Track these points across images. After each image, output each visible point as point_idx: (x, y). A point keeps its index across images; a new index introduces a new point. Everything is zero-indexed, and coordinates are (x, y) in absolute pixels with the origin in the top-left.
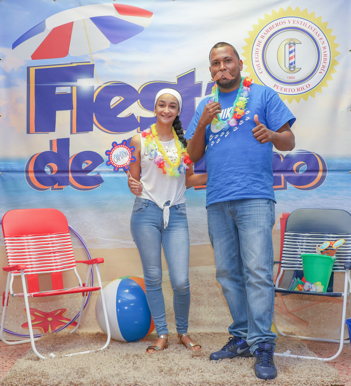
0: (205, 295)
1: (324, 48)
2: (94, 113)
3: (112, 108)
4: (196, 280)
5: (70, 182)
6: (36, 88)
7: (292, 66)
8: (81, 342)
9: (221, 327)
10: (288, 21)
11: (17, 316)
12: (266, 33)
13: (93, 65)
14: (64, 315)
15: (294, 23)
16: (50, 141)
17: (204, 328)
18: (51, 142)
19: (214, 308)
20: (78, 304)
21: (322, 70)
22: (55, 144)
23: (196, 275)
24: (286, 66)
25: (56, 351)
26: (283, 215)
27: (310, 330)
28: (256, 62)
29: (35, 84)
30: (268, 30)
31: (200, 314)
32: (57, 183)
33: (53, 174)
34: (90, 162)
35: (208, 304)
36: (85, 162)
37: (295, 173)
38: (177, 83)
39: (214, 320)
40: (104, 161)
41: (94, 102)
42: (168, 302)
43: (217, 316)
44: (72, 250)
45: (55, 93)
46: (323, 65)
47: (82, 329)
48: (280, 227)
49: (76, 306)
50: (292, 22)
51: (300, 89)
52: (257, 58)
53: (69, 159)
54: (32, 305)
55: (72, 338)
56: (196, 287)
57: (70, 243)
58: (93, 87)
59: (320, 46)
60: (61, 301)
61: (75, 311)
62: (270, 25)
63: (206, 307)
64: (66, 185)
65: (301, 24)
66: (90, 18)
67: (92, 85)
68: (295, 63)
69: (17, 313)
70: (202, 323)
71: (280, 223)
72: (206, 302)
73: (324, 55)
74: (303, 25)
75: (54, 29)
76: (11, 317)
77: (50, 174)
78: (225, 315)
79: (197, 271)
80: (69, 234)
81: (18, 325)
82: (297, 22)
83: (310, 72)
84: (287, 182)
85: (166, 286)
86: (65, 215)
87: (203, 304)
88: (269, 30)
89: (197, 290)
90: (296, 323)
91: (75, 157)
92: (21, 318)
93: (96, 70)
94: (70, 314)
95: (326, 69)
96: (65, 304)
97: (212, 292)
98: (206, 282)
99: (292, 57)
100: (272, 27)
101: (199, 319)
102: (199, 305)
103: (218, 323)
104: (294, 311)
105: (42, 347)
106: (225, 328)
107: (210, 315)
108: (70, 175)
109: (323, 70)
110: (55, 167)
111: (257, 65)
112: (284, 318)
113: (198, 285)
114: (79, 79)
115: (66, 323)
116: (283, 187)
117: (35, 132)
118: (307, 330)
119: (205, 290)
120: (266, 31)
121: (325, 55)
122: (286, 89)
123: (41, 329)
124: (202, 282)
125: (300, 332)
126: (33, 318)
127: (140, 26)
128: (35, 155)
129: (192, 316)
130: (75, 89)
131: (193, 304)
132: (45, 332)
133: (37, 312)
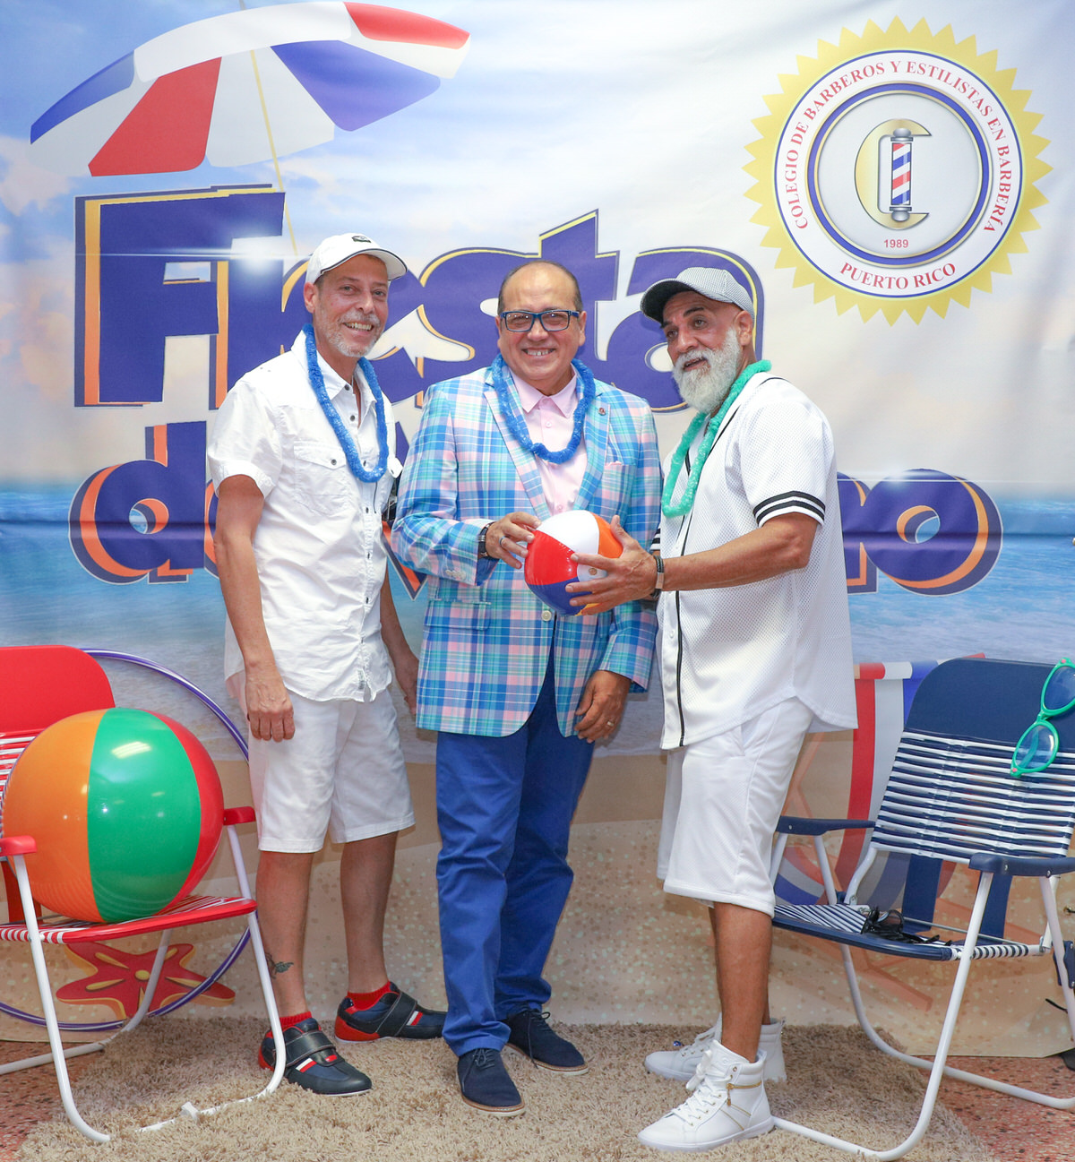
0: (616, 911)
1: (1004, 150)
4: (590, 864)
5: (207, 556)
6: (105, 262)
7: (901, 205)
9: (666, 1007)
10: (893, 63)
13: (281, 196)
14: (188, 964)
15: (909, 71)
16: (146, 428)
17: (613, 1010)
18: (150, 431)
19: (644, 951)
20: (227, 932)
21: (993, 221)
22: (161, 440)
23: (589, 849)
24: (881, 207)
26: (862, 672)
27: (937, 1023)
28: (791, 193)
29: (101, 252)
30: (826, 91)
31: (603, 967)
32: (168, 561)
33: (155, 531)
35: (627, 936)
37: (903, 541)
39: (645, 985)
41: (283, 311)
43: (653, 974)
45: (162, 280)
46: (997, 206)
47: (241, 1007)
49: (223, 937)
50: (903, 67)
51: (924, 281)
52: (792, 180)
53: (203, 486)
56: (590, 884)
58: (281, 264)
59: (992, 147)
61: (219, 951)
62: (835, 77)
63: (618, 946)
64: (195, 567)
65: (931, 75)
66: (272, 47)
67: (278, 258)
68: (909, 198)
70: (605, 994)
72: (619, 932)
73: (1002, 172)
74: (939, 78)
75: (160, 79)
76: (25, 965)
77: (145, 532)
78: (678, 973)
79: (593, 838)
82: (920, 67)
83: (956, 228)
84: (878, 570)
87: (611, 936)
88: (831, 92)
89: (592, 895)
90: (895, 1000)
92: (54, 971)
93: (291, 212)
94: (205, 961)
95: (1006, 218)
97: (639, 903)
98: (620, 871)
99: (901, 177)
100: (841, 84)
101: (597, 983)
102: (599, 938)
103: (657, 997)
104: (887, 965)
106: (677, 1011)
107: (630, 970)
109: (999, 221)
110: (161, 510)
111: (790, 203)
113: (596, 878)
114: (237, 237)
115: (190, 988)
116: (865, 583)
117: (99, 403)
118: (928, 1023)
119: (616, 896)
120: (822, 94)
121: (1006, 174)
123: (116, 1003)
124: (608, 872)
125: (905, 1026)
126: (91, 971)
127: (426, 73)
128: (100, 471)
129: (577, 973)
130: (223, 269)
131: (580, 935)
132: (127, 1014)
133: (105, 953)
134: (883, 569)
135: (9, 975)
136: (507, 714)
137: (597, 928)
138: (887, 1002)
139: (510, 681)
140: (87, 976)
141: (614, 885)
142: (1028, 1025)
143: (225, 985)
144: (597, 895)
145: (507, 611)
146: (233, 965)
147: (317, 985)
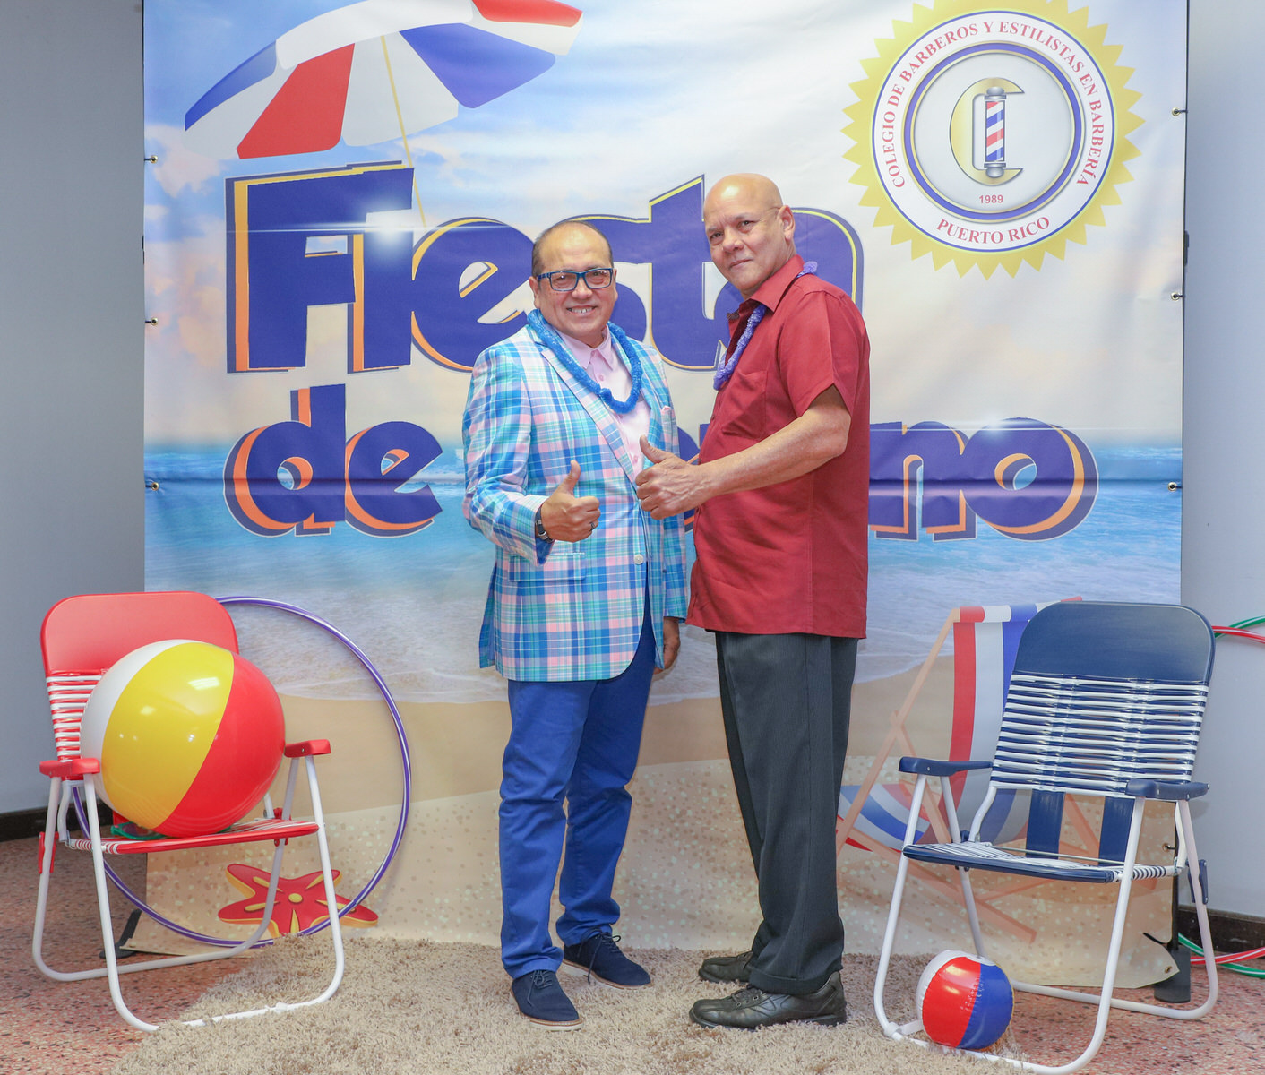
0: (730, 843)
2: (413, 313)
3: (463, 295)
4: (706, 799)
5: (348, 511)
6: (253, 240)
7: (996, 162)
10: (986, 23)
11: (207, 887)
12: (918, 63)
13: (409, 172)
15: (1001, 31)
16: (292, 392)
17: (728, 937)
18: (294, 394)
20: (370, 859)
21: (1085, 174)
22: (305, 403)
23: (704, 785)
24: (976, 164)
26: (963, 615)
27: (1041, 955)
28: (889, 153)
29: (250, 229)
30: (922, 53)
31: (718, 897)
32: (313, 515)
33: (301, 487)
34: (402, 455)
35: (741, 867)
36: (389, 452)
37: (1000, 487)
38: (650, 221)
40: (442, 452)
41: (413, 279)
45: (304, 254)
46: (1089, 160)
47: (384, 929)
48: (953, 650)
49: (366, 863)
50: (995, 27)
51: (1019, 234)
52: (891, 140)
53: (343, 444)
54: (248, 855)
56: (705, 818)
58: (411, 235)
59: (1084, 102)
61: (363, 877)
62: (930, 39)
63: (733, 877)
64: (337, 520)
65: (1023, 34)
66: (400, 32)
67: (409, 230)
68: (1002, 155)
69: (207, 878)
70: (720, 923)
71: (953, 637)
72: (734, 864)
73: (1094, 126)
74: (1031, 37)
75: (300, 66)
76: (191, 887)
77: (291, 488)
79: (708, 774)
81: (210, 912)
82: (1013, 26)
83: (1049, 183)
84: (977, 516)
87: (726, 868)
88: (926, 54)
90: (1000, 932)
91: (361, 440)
92: (218, 892)
93: (420, 185)
94: (349, 886)
95: (1098, 171)
96: (336, 857)
99: (995, 134)
100: (935, 46)
101: (713, 912)
102: (715, 870)
104: (991, 898)
108: (348, 491)
109: (1092, 174)
110: (306, 469)
111: (887, 163)
112: (963, 915)
113: (710, 812)
114: (371, 212)
116: (964, 530)
117: (249, 369)
118: (1031, 955)
119: (730, 830)
121: (1098, 128)
122: (975, 234)
124: (722, 806)
125: (1009, 957)
126: (251, 893)
127: (542, 51)
128: (250, 433)
129: (693, 902)
130: (358, 242)
131: (697, 866)
132: (280, 932)
133: (261, 877)
134: (981, 516)
135: (177, 896)
136: (613, 656)
137: (713, 860)
138: (992, 934)
139: (612, 625)
140: (245, 898)
141: (728, 819)
142: (1129, 958)
143: (369, 908)
144: (712, 829)
145: (602, 559)
146: (375, 889)
147: (452, 909)
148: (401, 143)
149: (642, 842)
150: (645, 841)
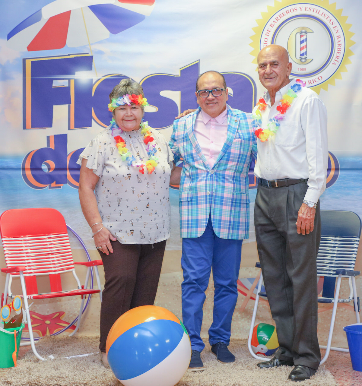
1: (339, 37)
2: (93, 108)
5: (68, 180)
6: (33, 81)
7: (304, 56)
8: (80, 346)
10: (300, 7)
12: (276, 21)
13: (91, 58)
14: (63, 318)
15: (306, 10)
18: (48, 138)
20: (76, 307)
21: (335, 61)
22: (52, 141)
24: (296, 57)
25: (55, 353)
29: (31, 77)
30: (278, 18)
32: (55, 182)
33: (50, 171)
38: (180, 76)
41: (93, 96)
42: (170, 306)
44: (70, 252)
45: (52, 86)
46: (336, 56)
47: (81, 333)
49: (74, 309)
50: (303, 9)
51: (312, 82)
53: (66, 156)
55: (71, 342)
57: (68, 244)
58: (92, 80)
59: (335, 36)
60: (58, 303)
61: (73, 314)
62: (280, 13)
64: (64, 183)
65: (313, 11)
66: (88, 6)
67: (91, 78)
68: (306, 54)
73: (338, 44)
75: (51, 18)
77: (47, 172)
80: (67, 235)
82: (310, 9)
83: (322, 64)
85: (168, 290)
86: (63, 215)
88: (279, 18)
91: (73, 154)
93: (95, 62)
94: (69, 317)
95: (340, 60)
96: (63, 307)
99: (304, 47)
100: (282, 15)
105: (41, 349)
108: (68, 173)
109: (337, 61)
110: (53, 164)
114: (77, 71)
115: (65, 327)
117: (31, 128)
120: (276, 19)
121: (340, 45)
123: (39, 332)
127: (141, 14)
128: (32, 151)
130: (72, 82)
132: (43, 335)
133: (34, 315)
136: (199, 229)
145: (197, 193)
148: (89, 47)
149: (176, 299)
150: (177, 299)
